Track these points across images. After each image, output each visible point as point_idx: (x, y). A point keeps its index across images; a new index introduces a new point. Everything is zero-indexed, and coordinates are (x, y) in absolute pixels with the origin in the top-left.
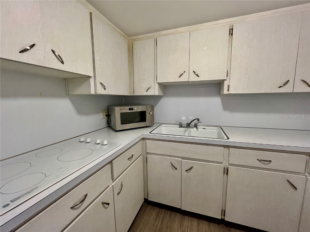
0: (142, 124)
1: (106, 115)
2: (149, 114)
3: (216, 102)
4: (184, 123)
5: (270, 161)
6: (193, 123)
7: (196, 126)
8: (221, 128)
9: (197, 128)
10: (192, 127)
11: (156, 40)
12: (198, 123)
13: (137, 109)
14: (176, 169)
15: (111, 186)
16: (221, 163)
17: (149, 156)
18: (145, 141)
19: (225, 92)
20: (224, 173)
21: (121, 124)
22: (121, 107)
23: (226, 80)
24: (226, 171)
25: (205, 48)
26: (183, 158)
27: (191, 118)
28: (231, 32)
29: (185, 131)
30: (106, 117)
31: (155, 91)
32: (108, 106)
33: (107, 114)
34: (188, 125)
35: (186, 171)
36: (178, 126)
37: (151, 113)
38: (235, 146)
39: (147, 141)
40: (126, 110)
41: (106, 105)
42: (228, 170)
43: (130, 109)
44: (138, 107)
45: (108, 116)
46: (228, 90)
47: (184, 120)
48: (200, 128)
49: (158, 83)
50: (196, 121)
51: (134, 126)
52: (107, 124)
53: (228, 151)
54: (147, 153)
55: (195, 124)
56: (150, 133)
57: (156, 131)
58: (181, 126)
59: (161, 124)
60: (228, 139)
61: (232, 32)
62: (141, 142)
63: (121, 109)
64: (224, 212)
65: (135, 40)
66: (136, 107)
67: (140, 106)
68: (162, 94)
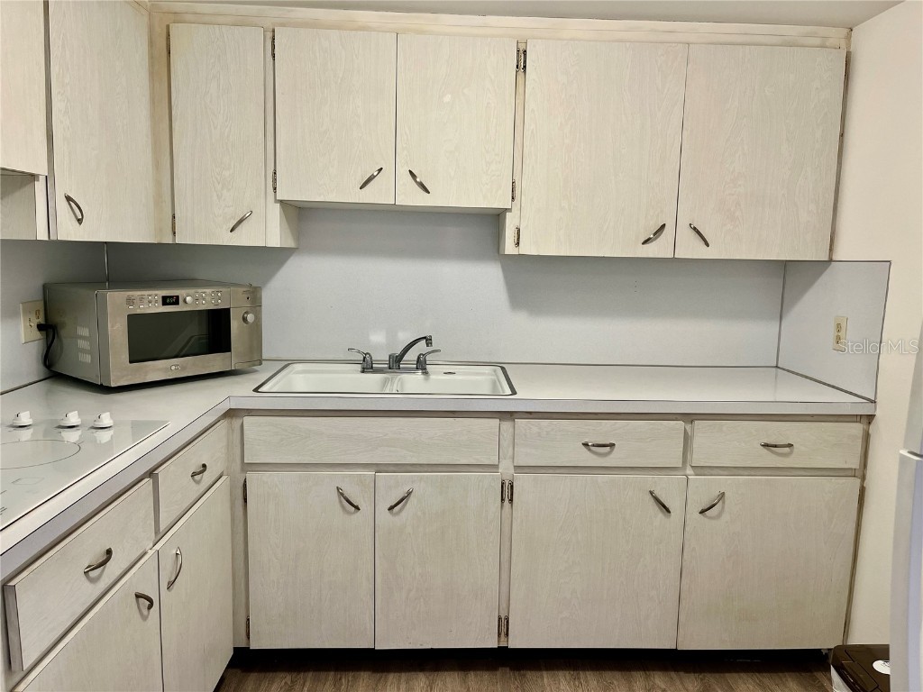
0: (215, 362)
1: (40, 327)
2: (245, 320)
3: (487, 278)
4: (381, 356)
5: (612, 445)
6: (412, 356)
7: (421, 365)
8: (503, 368)
9: (425, 373)
10: (408, 371)
11: (269, 35)
12: (429, 353)
13: (196, 299)
14: (357, 508)
15: (150, 553)
16: (494, 467)
17: (252, 477)
18: (236, 423)
19: (510, 248)
20: (503, 500)
21: (131, 362)
22: (131, 293)
23: (510, 210)
24: (507, 492)
25: (447, 98)
26: (379, 468)
27: (405, 338)
28: (522, 61)
29: (385, 382)
30: (37, 334)
31: (269, 231)
32: (45, 287)
33: (41, 320)
34: (396, 362)
35: (391, 508)
36: (359, 367)
37: (250, 317)
38: (530, 413)
39: (247, 420)
40: (149, 302)
41: (39, 282)
42: (512, 487)
43: (166, 301)
44: (200, 291)
45: (49, 329)
46: (518, 244)
47: (381, 344)
48: (435, 373)
49: (281, 202)
50: (421, 347)
51: (184, 368)
52: (42, 367)
53: (511, 430)
54: (247, 467)
55: (419, 358)
56: (256, 390)
57: (277, 383)
58: (368, 366)
59: (288, 363)
60: (514, 392)
61: (525, 62)
62: (224, 423)
63: (130, 301)
64: (504, 626)
65: (178, 17)
66: (192, 291)
67: (208, 291)
68: (290, 243)
